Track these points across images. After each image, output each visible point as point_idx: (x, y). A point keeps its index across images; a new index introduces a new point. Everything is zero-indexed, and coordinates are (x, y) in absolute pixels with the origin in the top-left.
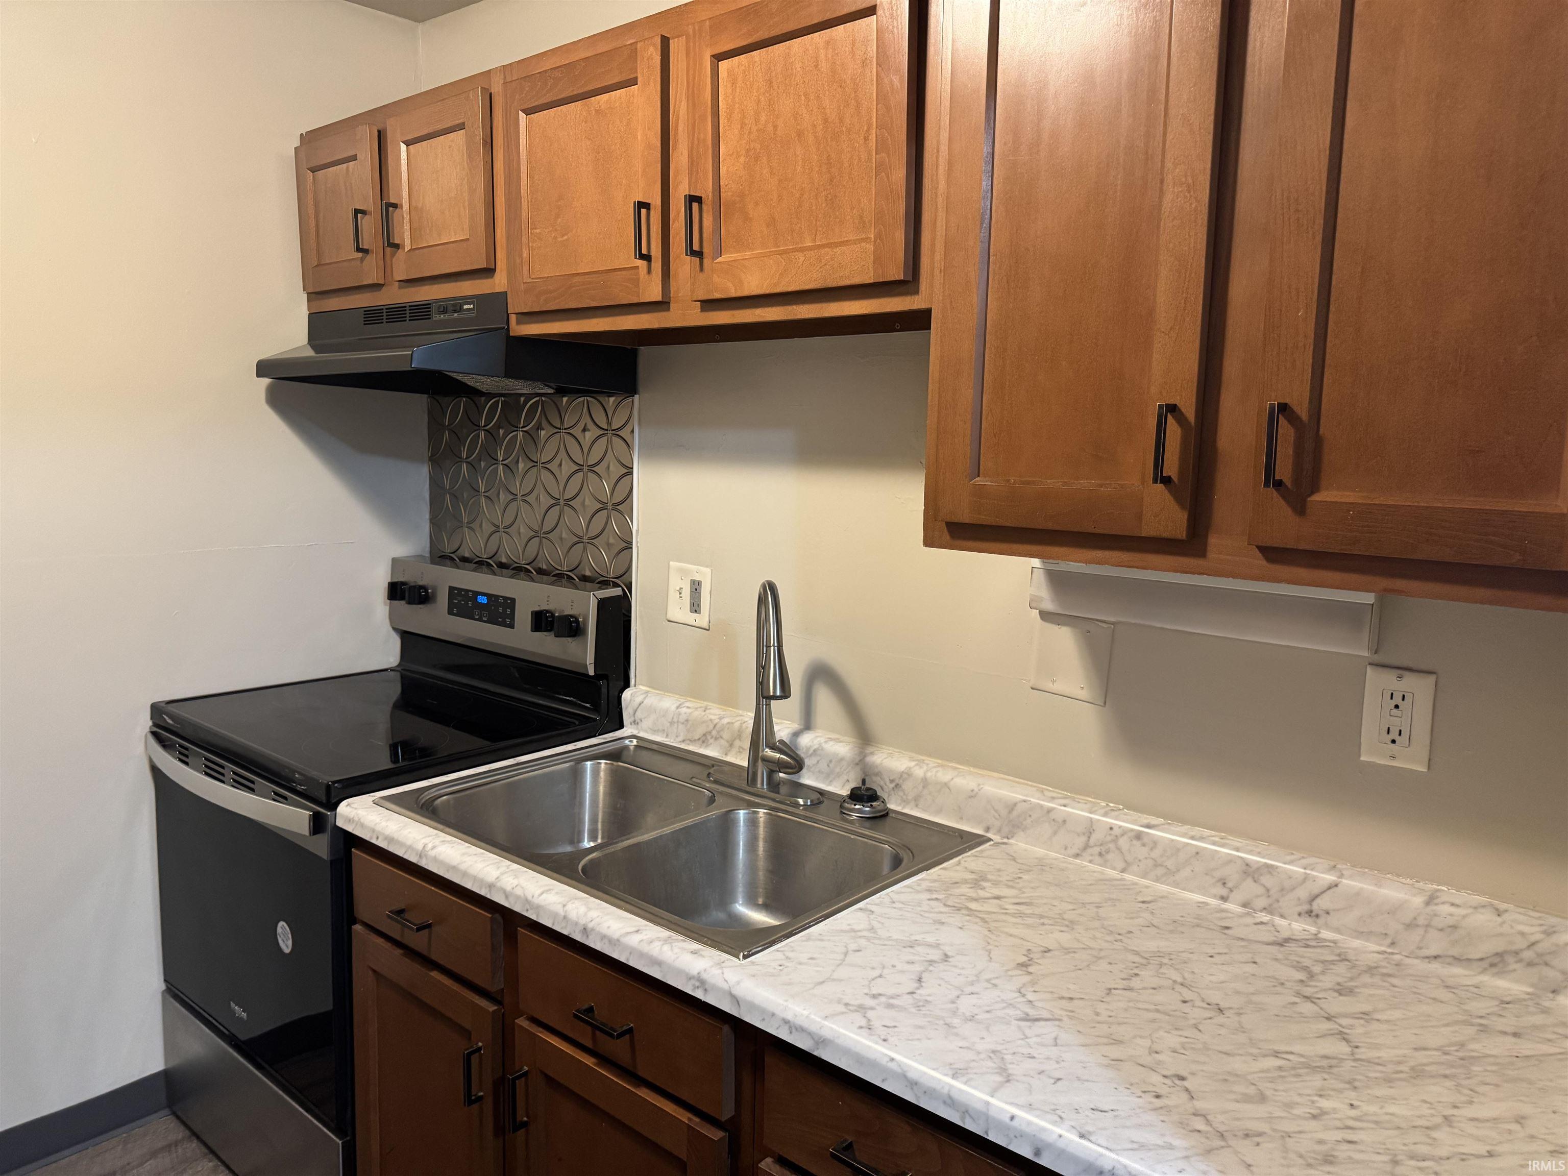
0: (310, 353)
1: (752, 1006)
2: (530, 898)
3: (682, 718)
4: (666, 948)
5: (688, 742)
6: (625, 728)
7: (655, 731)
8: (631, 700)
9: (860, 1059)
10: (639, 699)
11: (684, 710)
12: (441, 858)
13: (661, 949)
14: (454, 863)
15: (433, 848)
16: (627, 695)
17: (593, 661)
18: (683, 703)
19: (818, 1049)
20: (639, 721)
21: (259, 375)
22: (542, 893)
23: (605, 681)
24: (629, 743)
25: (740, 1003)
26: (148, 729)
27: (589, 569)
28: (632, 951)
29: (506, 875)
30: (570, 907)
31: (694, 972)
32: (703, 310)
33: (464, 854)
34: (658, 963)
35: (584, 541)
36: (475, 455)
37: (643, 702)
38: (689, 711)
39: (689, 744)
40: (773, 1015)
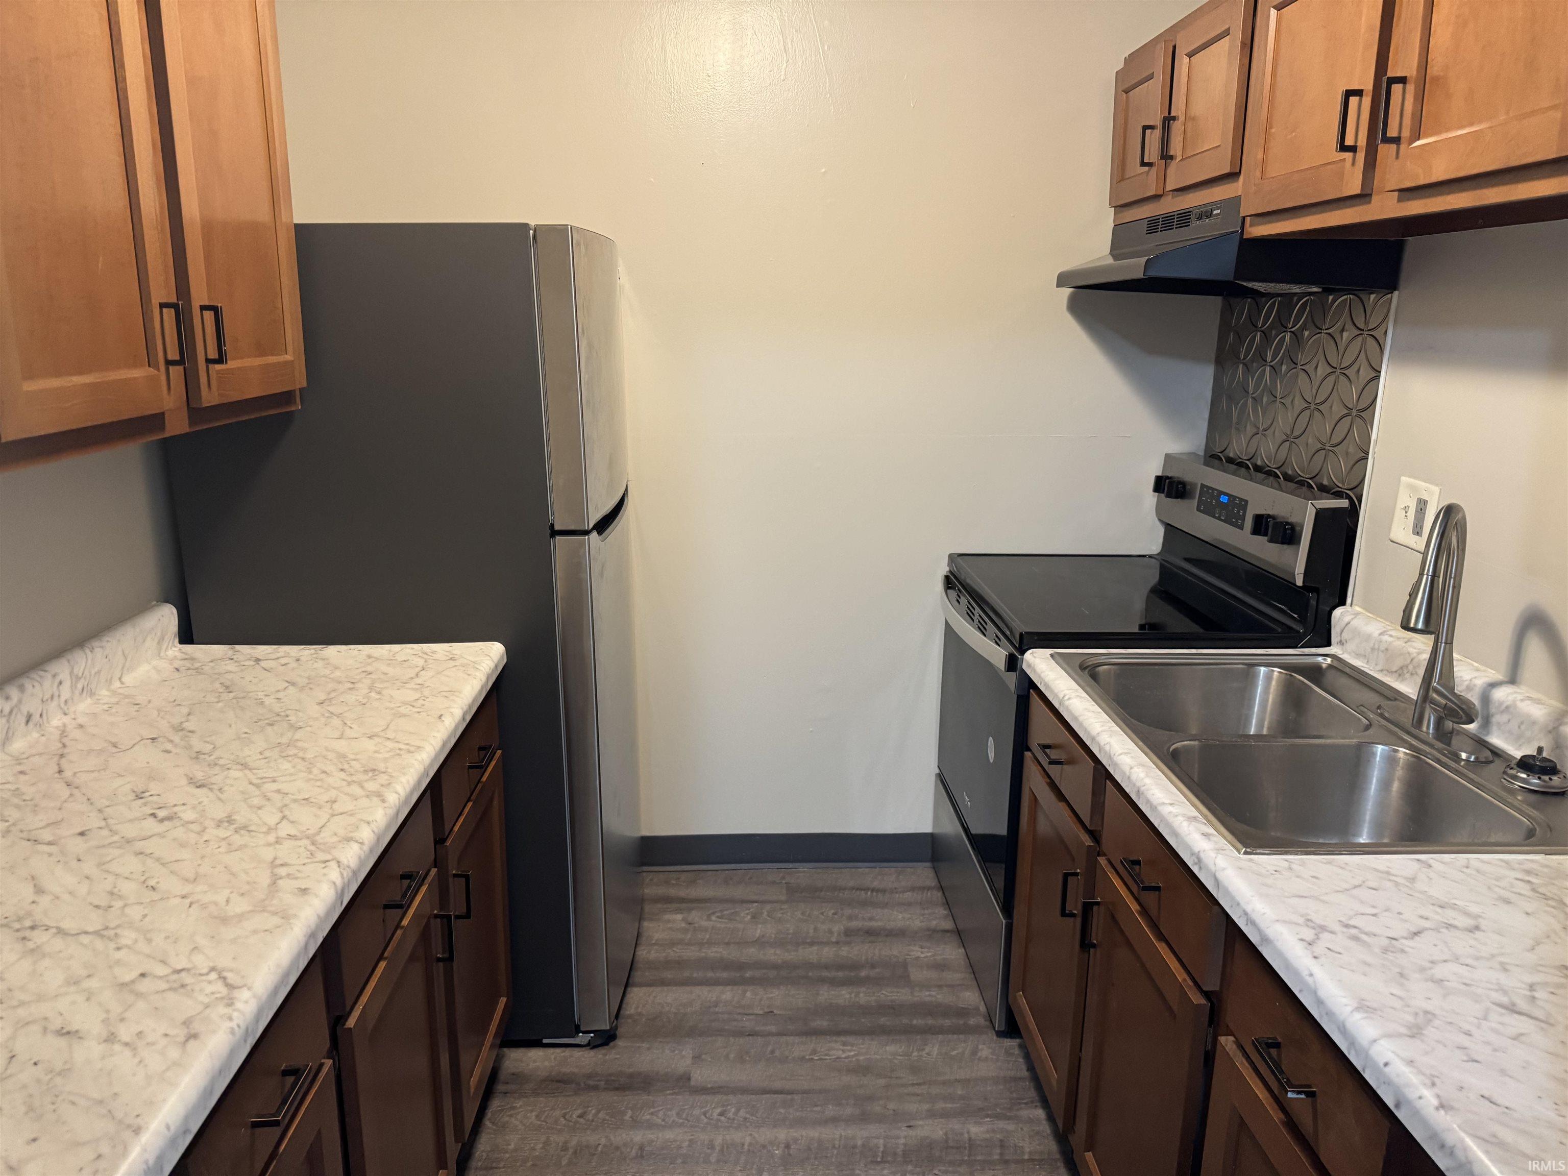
0: (1110, 261)
1: (1227, 892)
2: (1112, 755)
3: (1382, 648)
4: (1185, 824)
5: (1385, 672)
6: (1332, 647)
7: (1358, 655)
8: (1339, 619)
9: (1288, 966)
10: (1347, 619)
11: (1386, 638)
12: (1070, 708)
13: (1181, 823)
14: (1077, 714)
15: (1069, 699)
16: (1338, 613)
17: (1303, 571)
18: (1387, 631)
19: (1262, 945)
20: (1344, 642)
21: (1059, 285)
22: (1121, 754)
23: (1315, 595)
24: (1322, 661)
25: (1220, 887)
26: (945, 573)
27: (1327, 478)
28: (1163, 819)
29: (1105, 733)
30: (1135, 769)
31: (1196, 850)
32: (1400, 200)
33: (1086, 709)
34: (1176, 834)
35: (1326, 448)
36: (1250, 355)
37: (1349, 623)
38: (1390, 639)
39: (1386, 675)
40: (1238, 904)
